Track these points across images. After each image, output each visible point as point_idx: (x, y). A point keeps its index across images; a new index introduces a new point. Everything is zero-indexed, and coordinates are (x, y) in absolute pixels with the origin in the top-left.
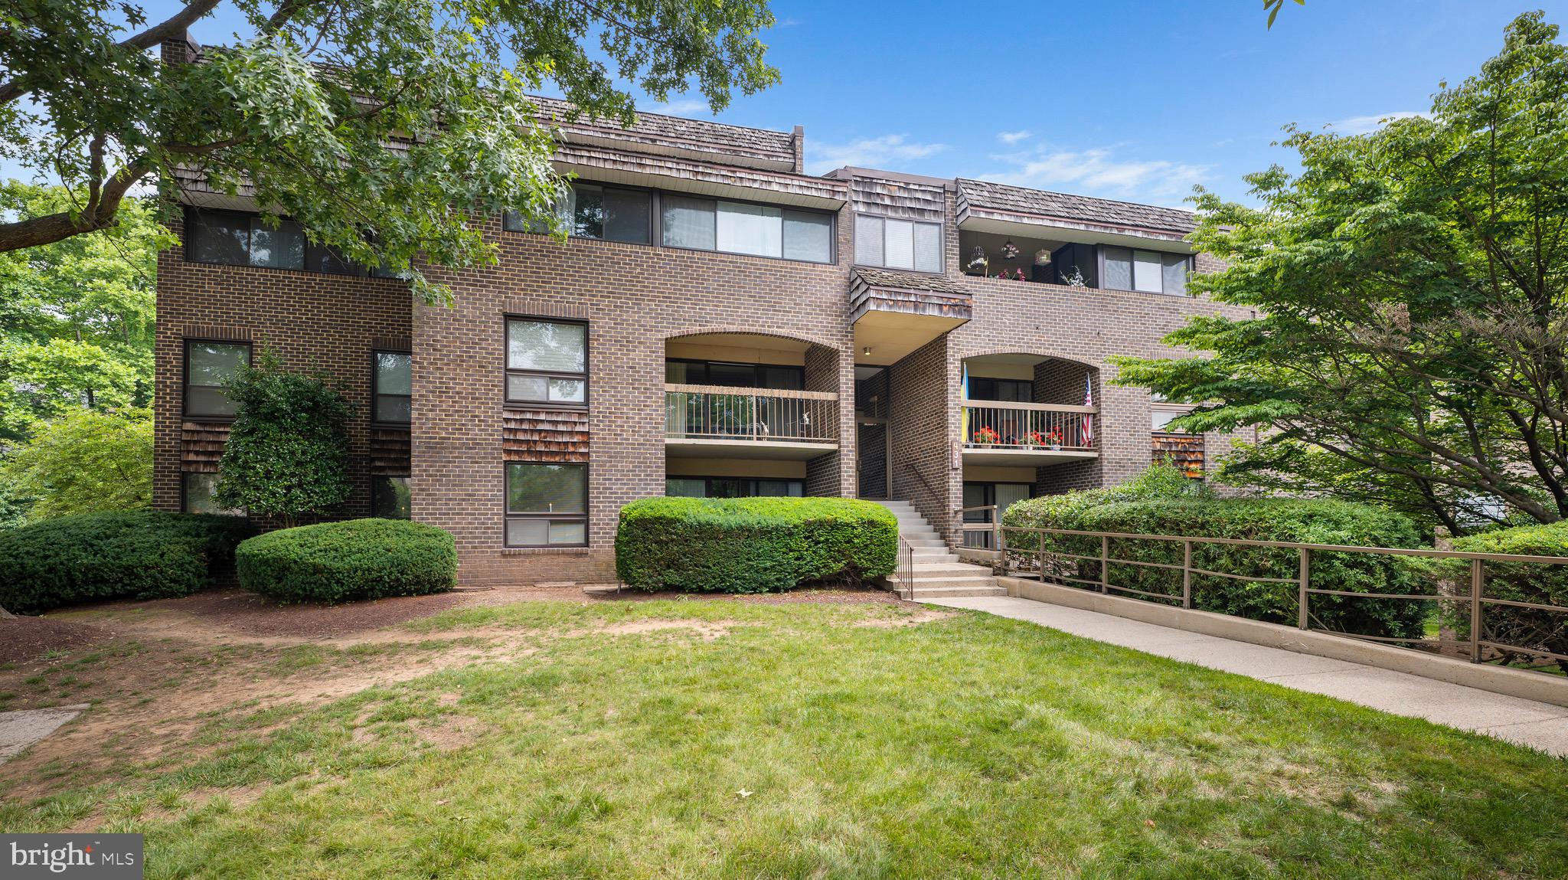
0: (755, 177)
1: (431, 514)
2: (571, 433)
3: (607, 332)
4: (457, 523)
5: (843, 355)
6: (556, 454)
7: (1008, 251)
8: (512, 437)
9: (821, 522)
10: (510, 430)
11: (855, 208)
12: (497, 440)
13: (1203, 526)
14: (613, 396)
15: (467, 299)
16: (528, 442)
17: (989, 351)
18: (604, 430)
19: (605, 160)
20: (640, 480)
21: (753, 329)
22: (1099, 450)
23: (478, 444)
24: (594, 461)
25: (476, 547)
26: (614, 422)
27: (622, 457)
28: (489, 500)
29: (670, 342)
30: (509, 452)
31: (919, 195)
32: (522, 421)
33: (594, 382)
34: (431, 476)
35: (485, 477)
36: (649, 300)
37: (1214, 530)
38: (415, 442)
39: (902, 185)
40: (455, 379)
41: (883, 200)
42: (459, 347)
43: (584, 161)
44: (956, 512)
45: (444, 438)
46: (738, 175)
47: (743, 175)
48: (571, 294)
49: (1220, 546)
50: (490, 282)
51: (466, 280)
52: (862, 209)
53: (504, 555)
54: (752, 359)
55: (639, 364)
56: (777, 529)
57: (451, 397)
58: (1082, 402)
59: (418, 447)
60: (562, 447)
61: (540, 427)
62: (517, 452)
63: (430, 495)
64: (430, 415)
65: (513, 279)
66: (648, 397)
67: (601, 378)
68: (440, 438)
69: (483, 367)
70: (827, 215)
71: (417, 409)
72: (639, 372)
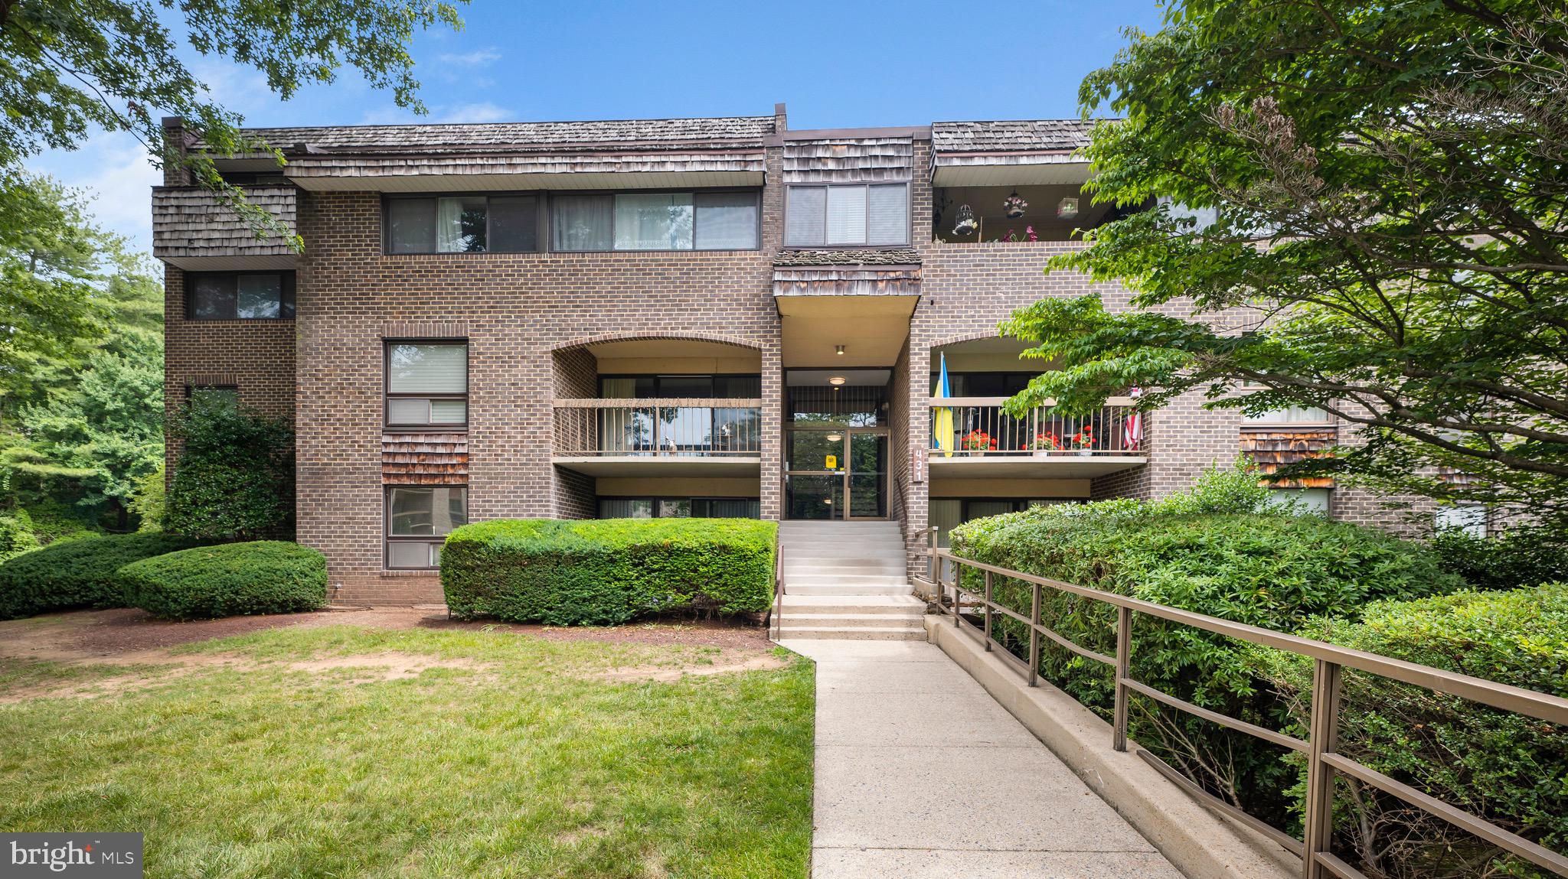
0: (645, 159)
1: (314, 537)
2: (450, 455)
3: (488, 349)
4: (338, 545)
5: (766, 355)
6: (435, 476)
7: (1011, 206)
8: (391, 461)
9: (654, 547)
10: (388, 454)
11: (787, 179)
12: (375, 464)
14: (494, 415)
15: (348, 327)
16: (406, 465)
17: (972, 335)
18: (485, 451)
19: (472, 166)
20: (521, 501)
21: (653, 333)
22: (1149, 454)
23: (358, 469)
24: (472, 483)
25: (356, 569)
26: (495, 442)
27: (503, 478)
28: (369, 523)
30: (388, 476)
31: (877, 152)
32: (401, 444)
33: (474, 402)
34: (314, 500)
35: (365, 500)
36: (532, 312)
38: (300, 469)
39: (853, 142)
40: (336, 406)
41: (825, 164)
42: (340, 375)
43: (450, 171)
44: (917, 535)
45: (326, 464)
46: (624, 159)
47: (630, 159)
48: (450, 312)
50: (369, 308)
51: (345, 308)
52: (796, 179)
53: (383, 577)
54: (709, 369)
55: (521, 380)
56: (592, 554)
57: (332, 424)
59: (302, 473)
60: (441, 469)
61: (419, 449)
62: (396, 476)
63: (314, 518)
64: (313, 442)
65: (391, 303)
66: (532, 415)
67: (481, 398)
68: (323, 464)
69: (362, 393)
70: (750, 193)
71: (301, 437)
72: (521, 388)
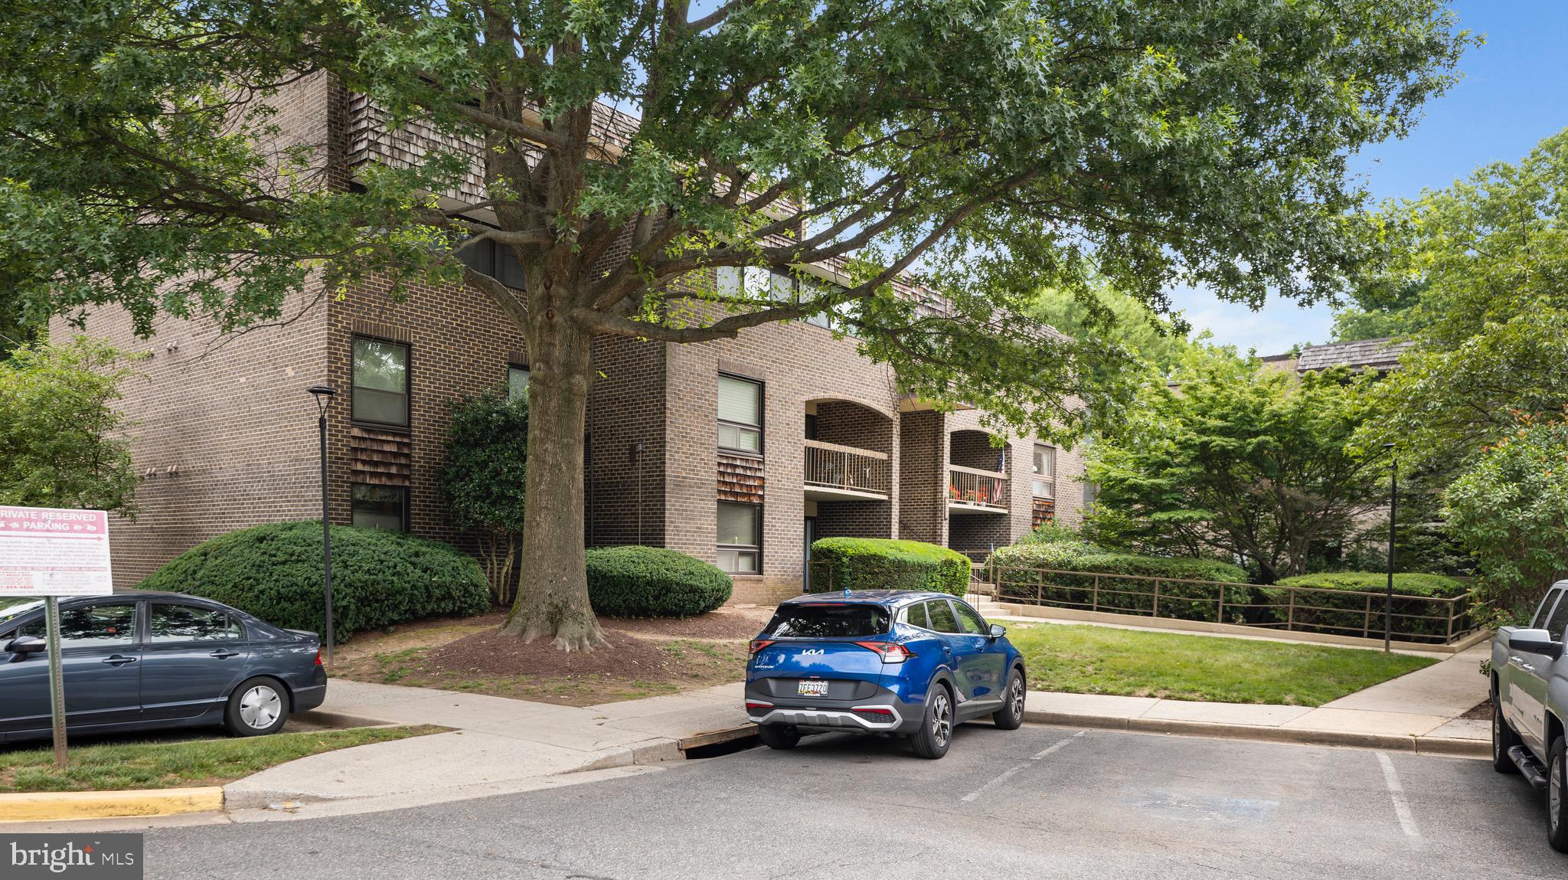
1: (676, 543)
2: (754, 478)
3: (774, 392)
5: (894, 425)
6: (746, 495)
8: (722, 479)
10: (721, 473)
12: (714, 481)
13: (1163, 572)
14: (777, 447)
15: (698, 355)
16: (730, 483)
18: (772, 476)
20: (791, 520)
22: (1009, 507)
23: (703, 483)
24: (766, 502)
26: (778, 469)
27: (781, 500)
28: (710, 533)
29: (808, 403)
30: (720, 492)
32: (727, 465)
33: (767, 435)
34: (676, 510)
35: (707, 512)
36: (799, 367)
37: (1171, 574)
38: (667, 480)
40: (690, 426)
45: (684, 478)
48: (757, 359)
49: (1174, 583)
55: (791, 421)
57: (688, 442)
58: (998, 469)
59: (669, 484)
60: (749, 489)
61: (737, 471)
62: (724, 492)
63: (676, 527)
64: (678, 458)
66: (795, 450)
67: (771, 432)
68: (682, 477)
69: (706, 416)
71: (669, 451)
72: (791, 428)
